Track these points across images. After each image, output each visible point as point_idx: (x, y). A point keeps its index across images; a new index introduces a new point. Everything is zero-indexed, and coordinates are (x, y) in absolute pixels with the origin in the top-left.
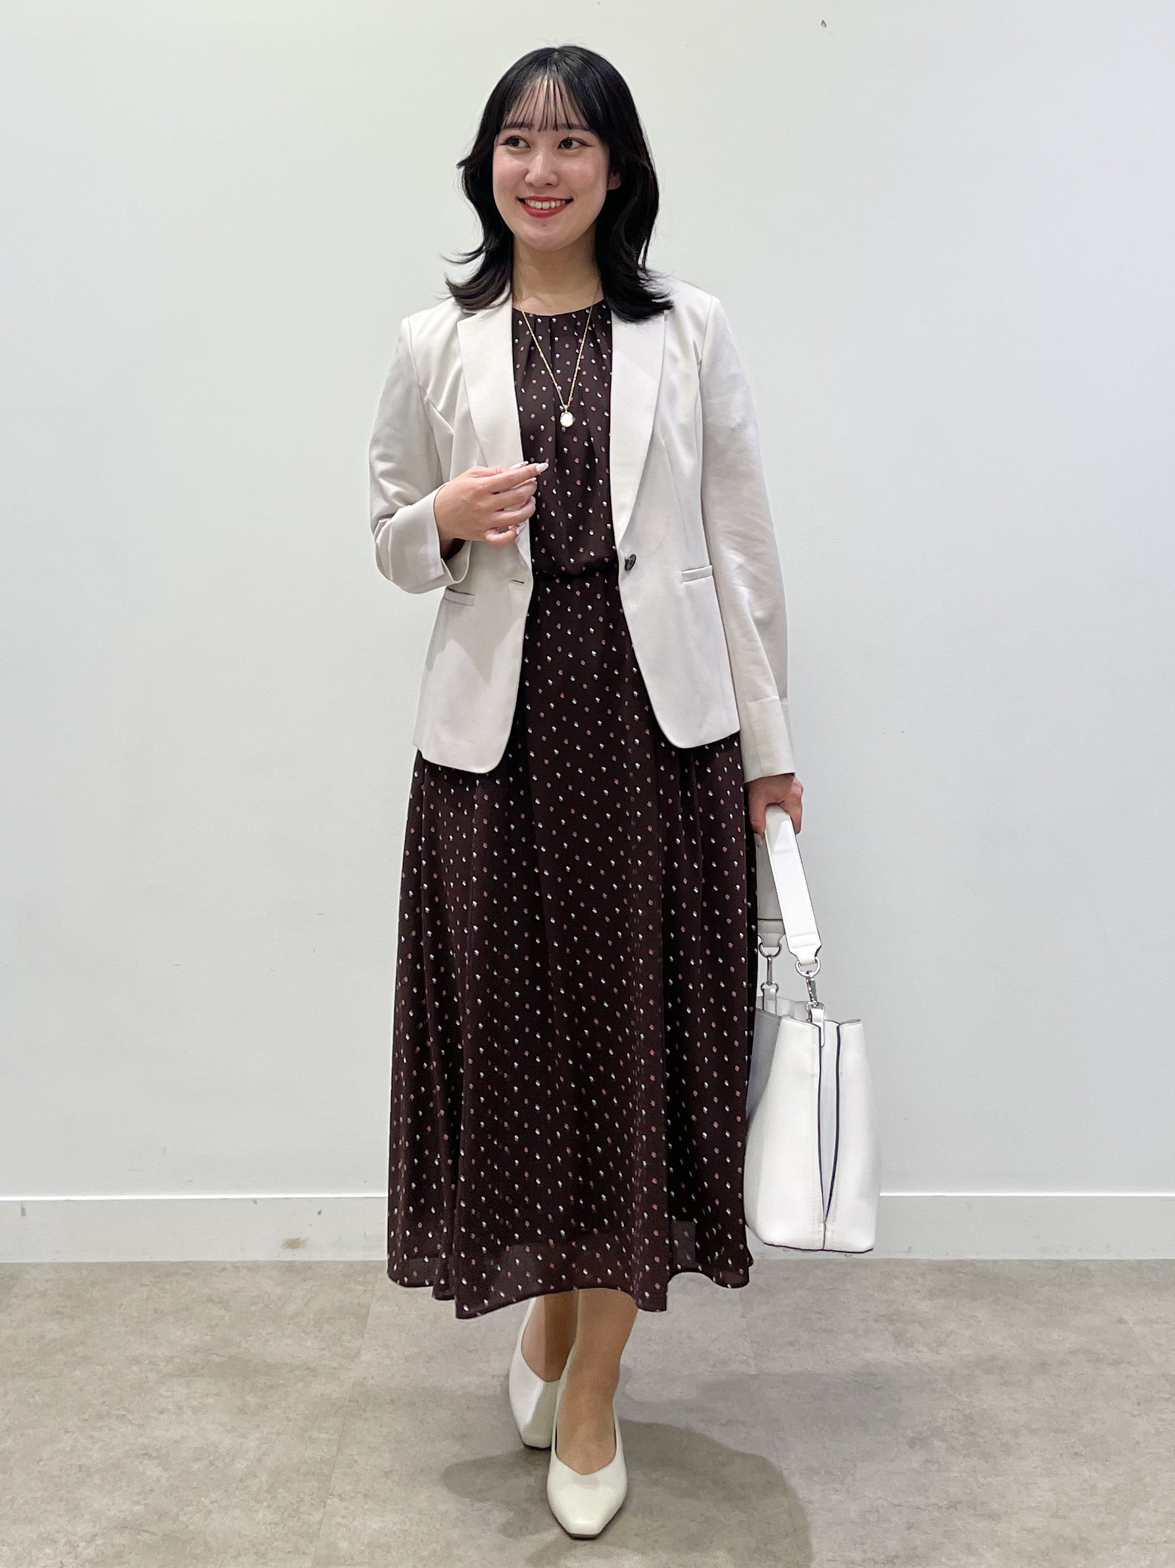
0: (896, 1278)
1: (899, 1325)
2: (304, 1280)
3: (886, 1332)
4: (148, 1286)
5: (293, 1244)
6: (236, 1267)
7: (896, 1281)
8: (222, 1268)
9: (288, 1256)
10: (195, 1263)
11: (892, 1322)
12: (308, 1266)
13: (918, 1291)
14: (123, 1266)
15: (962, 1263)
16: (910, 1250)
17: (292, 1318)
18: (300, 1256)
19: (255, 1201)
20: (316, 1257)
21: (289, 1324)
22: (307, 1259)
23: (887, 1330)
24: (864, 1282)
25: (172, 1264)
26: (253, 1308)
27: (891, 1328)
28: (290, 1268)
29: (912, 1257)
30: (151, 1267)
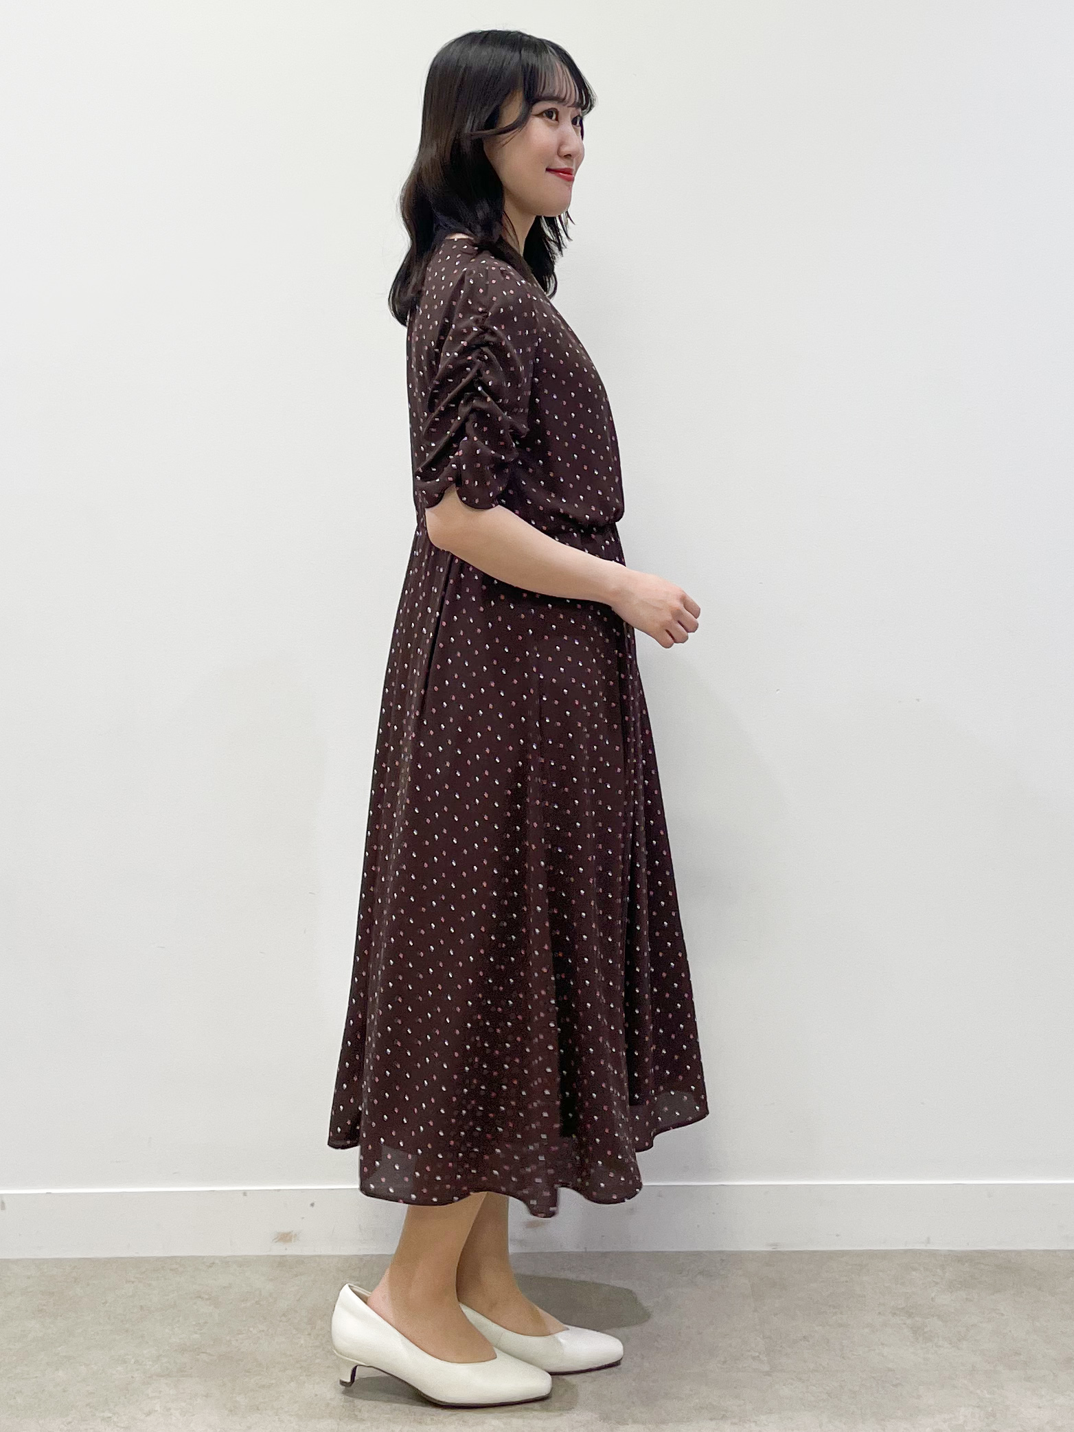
0: (915, 1269)
1: (917, 1319)
2: (296, 1276)
3: (904, 1326)
4: (133, 1282)
5: (285, 1238)
6: (226, 1262)
7: (914, 1273)
8: (210, 1264)
9: (280, 1250)
10: (182, 1258)
11: (910, 1315)
12: (300, 1260)
13: (937, 1283)
14: (108, 1262)
15: (983, 1253)
16: (928, 1241)
17: (284, 1315)
18: (291, 1250)
19: (245, 1193)
20: (307, 1251)
21: (281, 1321)
22: (299, 1253)
23: (905, 1324)
24: (881, 1274)
25: (158, 1259)
26: (243, 1305)
27: (909, 1321)
28: (282, 1263)
29: (930, 1247)
30: (138, 1262)
